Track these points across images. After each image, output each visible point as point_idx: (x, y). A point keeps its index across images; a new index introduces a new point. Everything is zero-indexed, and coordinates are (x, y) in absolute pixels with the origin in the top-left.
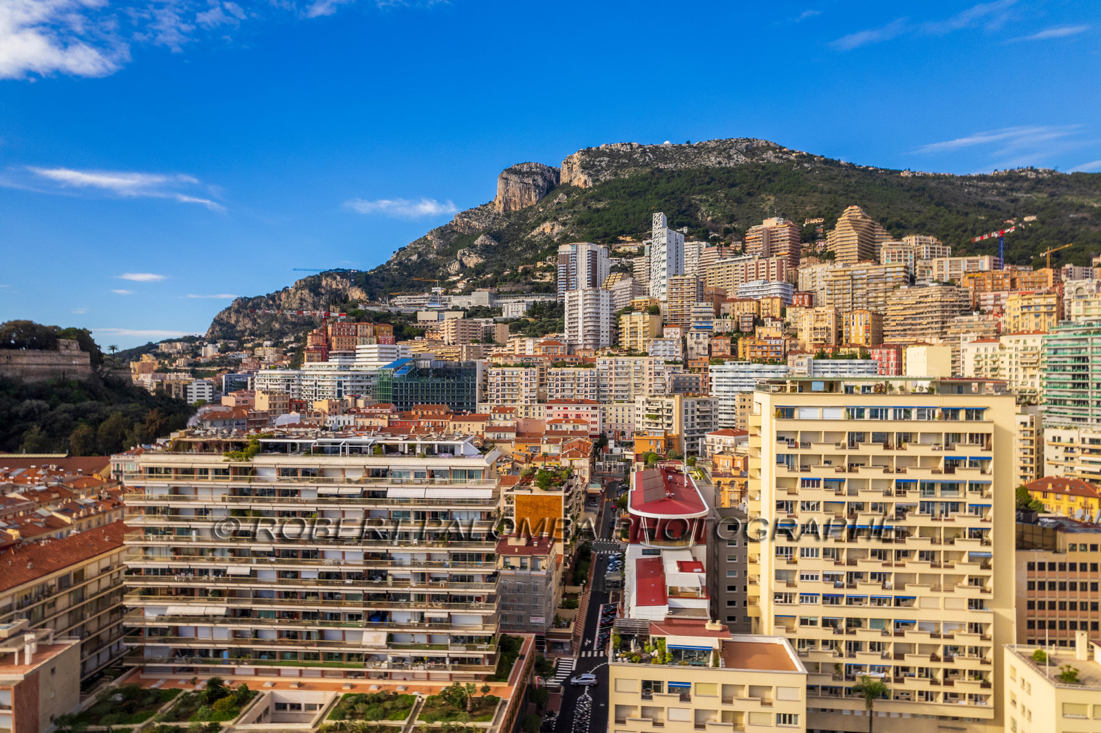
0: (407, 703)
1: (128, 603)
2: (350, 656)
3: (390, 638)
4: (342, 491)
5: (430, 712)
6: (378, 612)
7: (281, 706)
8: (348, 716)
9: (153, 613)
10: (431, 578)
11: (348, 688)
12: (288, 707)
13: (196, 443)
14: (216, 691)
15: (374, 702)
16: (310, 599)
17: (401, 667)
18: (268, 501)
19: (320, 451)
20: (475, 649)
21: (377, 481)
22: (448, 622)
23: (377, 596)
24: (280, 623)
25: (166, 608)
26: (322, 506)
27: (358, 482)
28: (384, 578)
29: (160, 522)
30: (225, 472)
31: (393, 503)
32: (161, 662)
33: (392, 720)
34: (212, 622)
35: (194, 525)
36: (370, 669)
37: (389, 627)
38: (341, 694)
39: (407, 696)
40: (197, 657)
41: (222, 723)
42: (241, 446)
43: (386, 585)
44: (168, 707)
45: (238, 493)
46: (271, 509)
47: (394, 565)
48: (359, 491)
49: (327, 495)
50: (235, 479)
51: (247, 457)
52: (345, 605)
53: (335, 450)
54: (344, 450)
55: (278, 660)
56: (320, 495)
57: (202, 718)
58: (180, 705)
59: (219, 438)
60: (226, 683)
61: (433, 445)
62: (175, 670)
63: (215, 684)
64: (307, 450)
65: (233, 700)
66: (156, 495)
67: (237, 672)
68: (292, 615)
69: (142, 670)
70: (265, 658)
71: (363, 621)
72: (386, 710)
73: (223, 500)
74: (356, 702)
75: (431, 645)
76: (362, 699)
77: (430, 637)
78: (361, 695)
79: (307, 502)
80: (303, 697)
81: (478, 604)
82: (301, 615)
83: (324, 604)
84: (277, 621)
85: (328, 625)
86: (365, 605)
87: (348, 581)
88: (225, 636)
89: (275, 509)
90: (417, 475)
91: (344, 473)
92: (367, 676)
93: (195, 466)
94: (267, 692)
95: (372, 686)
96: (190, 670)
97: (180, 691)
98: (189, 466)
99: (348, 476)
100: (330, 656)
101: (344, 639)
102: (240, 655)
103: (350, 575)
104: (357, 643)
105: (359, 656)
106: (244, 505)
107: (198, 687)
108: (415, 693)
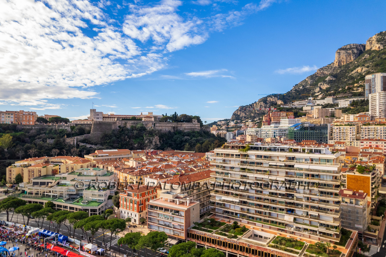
0: (301, 244)
1: (211, 194)
2: (280, 223)
3: (295, 219)
4: (277, 164)
5: (311, 250)
6: (290, 209)
7: (256, 236)
8: (279, 244)
9: (219, 198)
10: (311, 199)
11: (279, 234)
12: (258, 236)
13: (230, 146)
14: (236, 226)
15: (288, 241)
16: (266, 201)
17: (299, 231)
18: (252, 166)
19: (270, 150)
20: (330, 230)
21: (290, 161)
22: (318, 217)
23: (290, 203)
24: (256, 208)
25: (221, 197)
26: (271, 169)
27: (283, 161)
28: (293, 197)
29: (220, 170)
30: (239, 155)
31: (296, 170)
32: (220, 213)
33: (296, 249)
34: (235, 204)
35: (230, 172)
36: (287, 229)
37: (294, 215)
38: (276, 236)
39: (301, 242)
40: (230, 214)
41: (238, 236)
42: (244, 147)
43: (293, 199)
44: (222, 227)
45: (242, 162)
46: (253, 168)
47: (296, 192)
48: (283, 165)
49: (272, 165)
50: (242, 158)
51: (246, 151)
52: (278, 205)
53: (275, 150)
54: (278, 149)
55: (255, 220)
56: (270, 165)
57: (232, 232)
58: (226, 228)
59: (237, 145)
60: (239, 224)
61: (312, 149)
62: (224, 217)
63: (236, 223)
64: (265, 149)
65: (241, 230)
66: (219, 161)
67: (242, 221)
68: (260, 206)
69: (215, 215)
70: (251, 219)
71: (285, 212)
72: (293, 245)
73: (238, 164)
74: (282, 239)
75: (311, 224)
76: (284, 239)
77: (310, 222)
78: (284, 237)
79: (265, 167)
80: (263, 234)
81: (331, 212)
82: (263, 206)
83: (271, 203)
84: (255, 207)
85: (272, 211)
86: (286, 206)
87: (279, 197)
88: (239, 209)
89: (255, 169)
90: (306, 160)
91: (278, 158)
92: (286, 231)
93: (230, 153)
94: (252, 230)
95: (288, 236)
96: (228, 218)
97: (226, 223)
98: (228, 153)
99: (280, 159)
100: (272, 222)
101: (278, 217)
102: (243, 216)
103: (280, 194)
104: (282, 219)
105: (283, 224)
106: (244, 167)
107: (231, 224)
108: (304, 242)
